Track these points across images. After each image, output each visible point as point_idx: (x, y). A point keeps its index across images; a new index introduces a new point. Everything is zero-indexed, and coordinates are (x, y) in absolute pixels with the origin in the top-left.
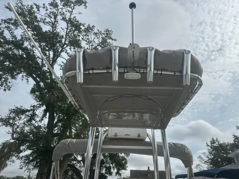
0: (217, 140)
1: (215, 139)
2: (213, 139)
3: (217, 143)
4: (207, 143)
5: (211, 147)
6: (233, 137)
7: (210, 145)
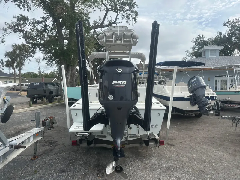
0: (202, 37)
1: (201, 36)
2: (199, 36)
3: (202, 39)
4: (193, 40)
5: (196, 43)
6: (218, 33)
7: (195, 41)
